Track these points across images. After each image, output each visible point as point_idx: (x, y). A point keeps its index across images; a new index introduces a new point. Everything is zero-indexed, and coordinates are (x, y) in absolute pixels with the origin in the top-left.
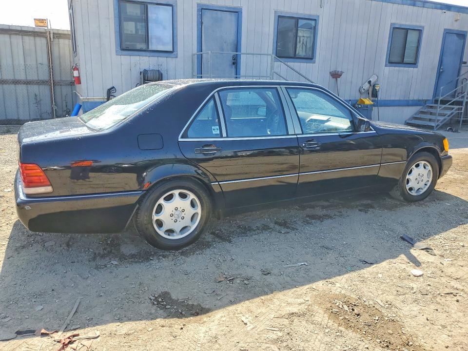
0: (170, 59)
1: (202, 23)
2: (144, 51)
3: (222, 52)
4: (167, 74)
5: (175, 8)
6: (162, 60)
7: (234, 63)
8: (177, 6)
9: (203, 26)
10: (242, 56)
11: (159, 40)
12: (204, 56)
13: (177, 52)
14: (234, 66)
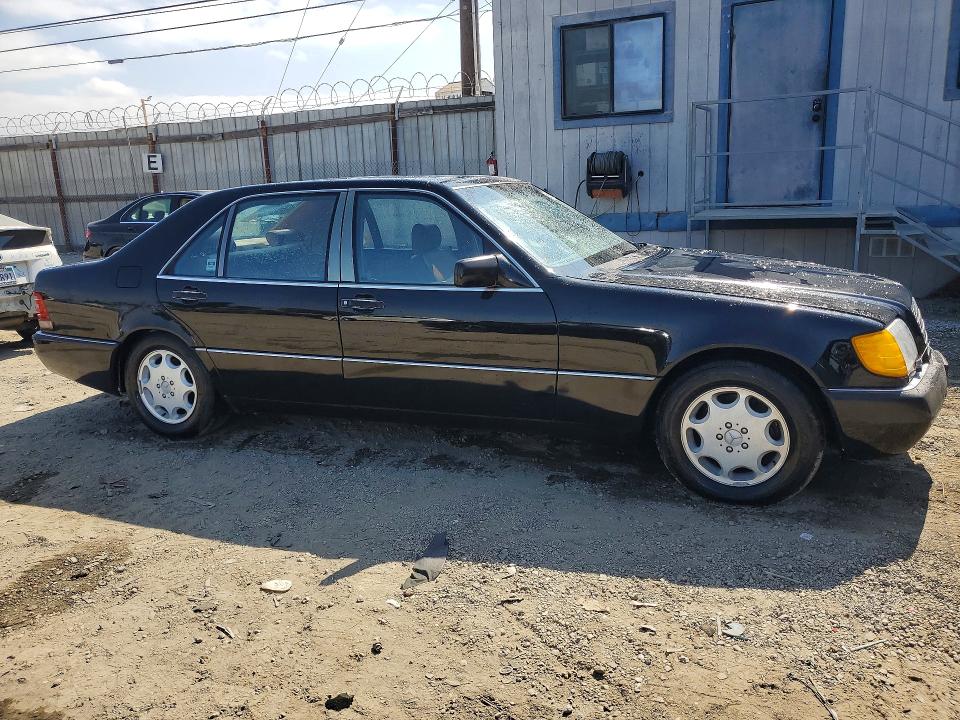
0: (656, 125)
1: (732, 38)
2: (606, 115)
3: (783, 96)
4: (650, 157)
5: (669, 18)
6: (640, 129)
7: (815, 119)
8: (675, 15)
9: (734, 44)
10: (843, 98)
11: (635, 90)
12: (736, 108)
13: (672, 109)
14: (815, 126)
